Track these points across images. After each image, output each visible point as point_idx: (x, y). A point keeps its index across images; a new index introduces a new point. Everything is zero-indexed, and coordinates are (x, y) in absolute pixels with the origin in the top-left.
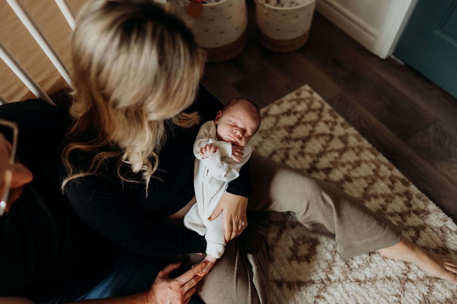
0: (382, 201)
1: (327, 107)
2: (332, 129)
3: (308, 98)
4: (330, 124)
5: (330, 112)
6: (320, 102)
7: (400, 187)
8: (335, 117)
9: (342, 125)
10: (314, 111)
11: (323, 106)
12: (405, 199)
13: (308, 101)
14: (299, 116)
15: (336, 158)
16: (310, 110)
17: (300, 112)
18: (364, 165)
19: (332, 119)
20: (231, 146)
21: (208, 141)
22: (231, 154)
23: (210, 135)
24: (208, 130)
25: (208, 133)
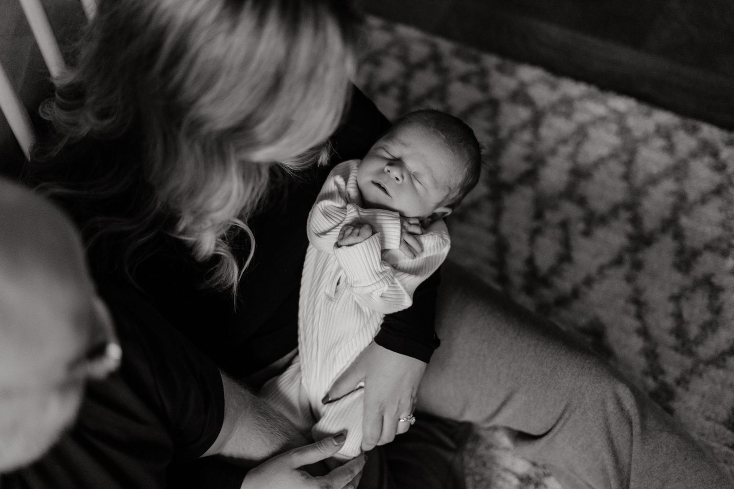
0: (669, 185)
1: (445, 46)
2: (484, 88)
3: (390, 45)
4: (475, 80)
5: (457, 54)
6: (424, 42)
7: (685, 143)
8: (476, 60)
9: (500, 69)
10: (421, 66)
11: (434, 46)
12: (707, 160)
13: (395, 51)
14: (395, 91)
15: (531, 145)
16: (411, 69)
17: (393, 83)
18: (593, 132)
19: (472, 67)
20: (399, 222)
21: (344, 208)
22: (399, 244)
23: (349, 195)
24: (346, 180)
25: (346, 188)
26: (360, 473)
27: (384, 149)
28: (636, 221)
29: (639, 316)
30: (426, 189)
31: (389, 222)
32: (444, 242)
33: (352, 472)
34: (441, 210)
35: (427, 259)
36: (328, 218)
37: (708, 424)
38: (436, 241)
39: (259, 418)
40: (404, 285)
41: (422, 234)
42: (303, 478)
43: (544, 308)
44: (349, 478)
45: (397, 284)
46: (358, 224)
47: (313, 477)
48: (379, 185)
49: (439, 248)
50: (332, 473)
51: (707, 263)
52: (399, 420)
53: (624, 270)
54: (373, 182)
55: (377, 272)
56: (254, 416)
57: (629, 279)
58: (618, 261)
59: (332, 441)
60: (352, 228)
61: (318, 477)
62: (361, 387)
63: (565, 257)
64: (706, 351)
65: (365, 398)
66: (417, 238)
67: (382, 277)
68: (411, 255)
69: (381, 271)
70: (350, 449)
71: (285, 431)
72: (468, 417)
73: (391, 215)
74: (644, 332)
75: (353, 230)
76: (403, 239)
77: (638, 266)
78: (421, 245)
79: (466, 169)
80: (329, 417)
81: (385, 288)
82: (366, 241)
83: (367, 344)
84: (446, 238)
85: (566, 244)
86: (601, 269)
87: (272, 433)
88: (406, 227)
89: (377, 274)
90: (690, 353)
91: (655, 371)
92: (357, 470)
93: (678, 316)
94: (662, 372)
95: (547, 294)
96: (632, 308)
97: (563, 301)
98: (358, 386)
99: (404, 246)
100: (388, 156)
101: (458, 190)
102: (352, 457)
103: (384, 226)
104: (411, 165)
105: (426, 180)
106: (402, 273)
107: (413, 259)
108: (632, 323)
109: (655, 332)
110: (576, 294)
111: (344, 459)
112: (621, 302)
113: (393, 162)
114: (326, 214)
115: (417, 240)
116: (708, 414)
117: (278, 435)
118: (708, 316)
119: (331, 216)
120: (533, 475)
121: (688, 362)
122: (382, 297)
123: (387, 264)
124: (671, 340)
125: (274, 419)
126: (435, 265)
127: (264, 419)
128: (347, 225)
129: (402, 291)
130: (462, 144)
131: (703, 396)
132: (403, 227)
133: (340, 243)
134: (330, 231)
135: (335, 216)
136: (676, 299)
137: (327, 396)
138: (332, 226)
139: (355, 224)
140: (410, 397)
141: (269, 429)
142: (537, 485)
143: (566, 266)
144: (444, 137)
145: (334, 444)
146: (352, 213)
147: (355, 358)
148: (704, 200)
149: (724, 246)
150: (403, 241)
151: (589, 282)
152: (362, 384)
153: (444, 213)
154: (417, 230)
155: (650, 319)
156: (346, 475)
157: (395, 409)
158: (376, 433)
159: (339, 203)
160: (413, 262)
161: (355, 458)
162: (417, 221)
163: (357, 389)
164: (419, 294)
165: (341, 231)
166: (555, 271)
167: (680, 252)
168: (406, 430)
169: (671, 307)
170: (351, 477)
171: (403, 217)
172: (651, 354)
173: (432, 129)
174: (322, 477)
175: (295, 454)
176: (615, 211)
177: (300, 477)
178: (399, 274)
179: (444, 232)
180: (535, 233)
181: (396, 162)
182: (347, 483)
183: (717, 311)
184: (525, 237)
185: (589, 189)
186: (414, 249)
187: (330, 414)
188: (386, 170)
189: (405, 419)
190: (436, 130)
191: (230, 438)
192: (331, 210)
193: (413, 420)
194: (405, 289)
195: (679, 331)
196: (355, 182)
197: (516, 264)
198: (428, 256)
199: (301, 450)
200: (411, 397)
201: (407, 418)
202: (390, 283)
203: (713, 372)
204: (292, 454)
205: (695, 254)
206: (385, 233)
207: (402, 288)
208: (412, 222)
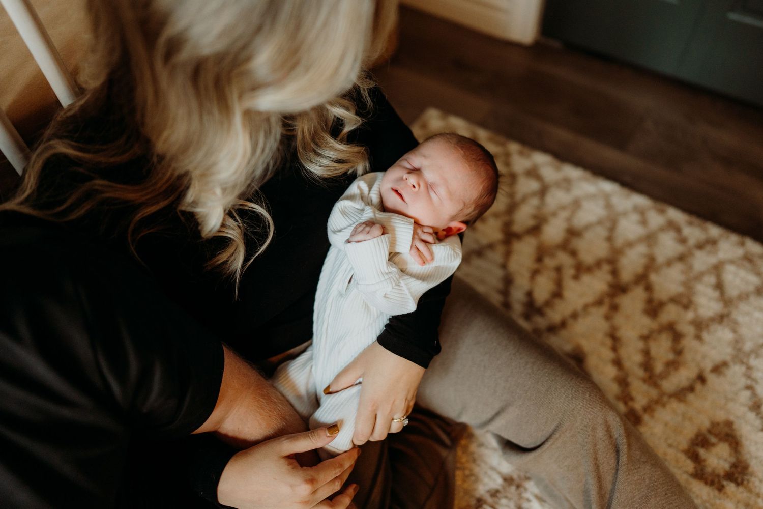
0: (642, 249)
15: (538, 208)
20: (412, 227)
21: (363, 210)
22: (410, 248)
23: (372, 201)
24: (370, 187)
25: (369, 194)
26: (351, 466)
27: (406, 160)
28: (615, 273)
29: (614, 349)
30: (440, 199)
31: (403, 226)
32: (455, 255)
33: (341, 466)
34: (455, 225)
35: (437, 268)
36: (347, 218)
37: (671, 451)
38: (447, 253)
39: (259, 400)
40: (409, 289)
41: (435, 243)
42: (290, 467)
43: (537, 331)
44: (338, 472)
45: (402, 286)
46: (371, 223)
47: (299, 467)
48: (396, 191)
49: (449, 260)
50: (320, 465)
51: (670, 313)
52: (393, 420)
53: (604, 310)
54: (393, 190)
55: (383, 272)
56: (255, 397)
57: (608, 318)
58: (599, 303)
59: (325, 432)
60: (364, 226)
61: (305, 468)
62: (360, 383)
63: (558, 294)
64: (670, 384)
65: (361, 394)
66: (429, 246)
67: (386, 277)
68: (420, 261)
69: (387, 271)
70: (341, 442)
71: (283, 416)
72: (464, 419)
73: (406, 220)
74: (618, 363)
75: (365, 228)
76: (414, 245)
77: (615, 308)
78: (432, 254)
79: (481, 187)
80: (325, 408)
81: (388, 288)
82: (374, 239)
83: (370, 342)
84: (457, 251)
85: (559, 283)
86: (586, 307)
87: (270, 417)
88: (419, 235)
89: (383, 275)
90: (656, 385)
91: (626, 397)
92: (348, 464)
93: (646, 353)
94: (632, 399)
95: (541, 322)
96: (609, 342)
97: (553, 329)
98: (357, 382)
99: (414, 251)
100: (408, 166)
101: (473, 207)
102: (343, 451)
103: (397, 229)
104: (429, 175)
105: (442, 191)
106: (409, 277)
107: (423, 265)
108: (608, 354)
109: (627, 364)
110: (563, 324)
111: (334, 452)
112: (600, 336)
113: (412, 171)
114: (344, 213)
115: (429, 248)
116: (670, 441)
117: (276, 419)
118: (671, 356)
119: (348, 215)
120: (515, 476)
121: (654, 393)
122: (385, 297)
123: (394, 266)
124: (641, 373)
125: (275, 402)
126: (444, 275)
127: (263, 401)
128: (361, 224)
129: (406, 294)
130: (480, 163)
131: (666, 424)
132: (415, 233)
133: (351, 240)
134: (345, 228)
135: (353, 216)
136: (645, 338)
137: (328, 387)
138: (348, 224)
139: (368, 223)
140: (404, 400)
141: (267, 413)
142: (518, 486)
143: (557, 301)
144: (463, 152)
145: (326, 434)
146: (369, 213)
147: (358, 353)
148: (669, 263)
149: (685, 301)
150: (414, 246)
151: (575, 316)
152: (361, 380)
153: (459, 229)
154: (430, 239)
155: (624, 352)
156: (335, 469)
157: (389, 410)
158: (367, 430)
159: (358, 205)
160: (422, 268)
161: (346, 452)
162: (431, 231)
163: (356, 385)
164: (426, 300)
165: (355, 228)
166: (548, 304)
167: (650, 301)
168: (399, 430)
169: (641, 345)
170: (340, 471)
171: (417, 224)
172: (623, 382)
173: (453, 145)
174: (309, 468)
175: (285, 441)
176: (598, 264)
177: (286, 466)
178: (406, 277)
179: (456, 246)
180: (535, 273)
181: (416, 171)
182: (334, 477)
183: (679, 352)
184: (527, 275)
185: (581, 245)
186: (424, 256)
187: (327, 405)
188: (404, 178)
189: (399, 420)
190: (456, 146)
191: (228, 417)
192: (350, 210)
193: (407, 422)
194: (410, 292)
195: (647, 366)
196: (378, 190)
197: (518, 295)
198: (437, 265)
199: (294, 437)
200: (406, 399)
201: (400, 419)
202: (394, 284)
203: (674, 405)
204: (284, 440)
205: (661, 305)
206: (397, 236)
207: (407, 292)
208: (426, 230)
